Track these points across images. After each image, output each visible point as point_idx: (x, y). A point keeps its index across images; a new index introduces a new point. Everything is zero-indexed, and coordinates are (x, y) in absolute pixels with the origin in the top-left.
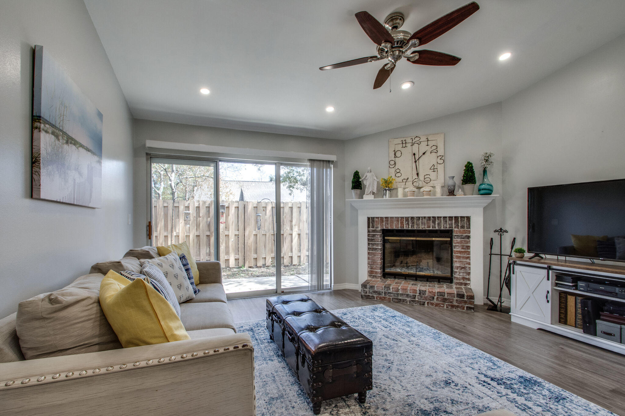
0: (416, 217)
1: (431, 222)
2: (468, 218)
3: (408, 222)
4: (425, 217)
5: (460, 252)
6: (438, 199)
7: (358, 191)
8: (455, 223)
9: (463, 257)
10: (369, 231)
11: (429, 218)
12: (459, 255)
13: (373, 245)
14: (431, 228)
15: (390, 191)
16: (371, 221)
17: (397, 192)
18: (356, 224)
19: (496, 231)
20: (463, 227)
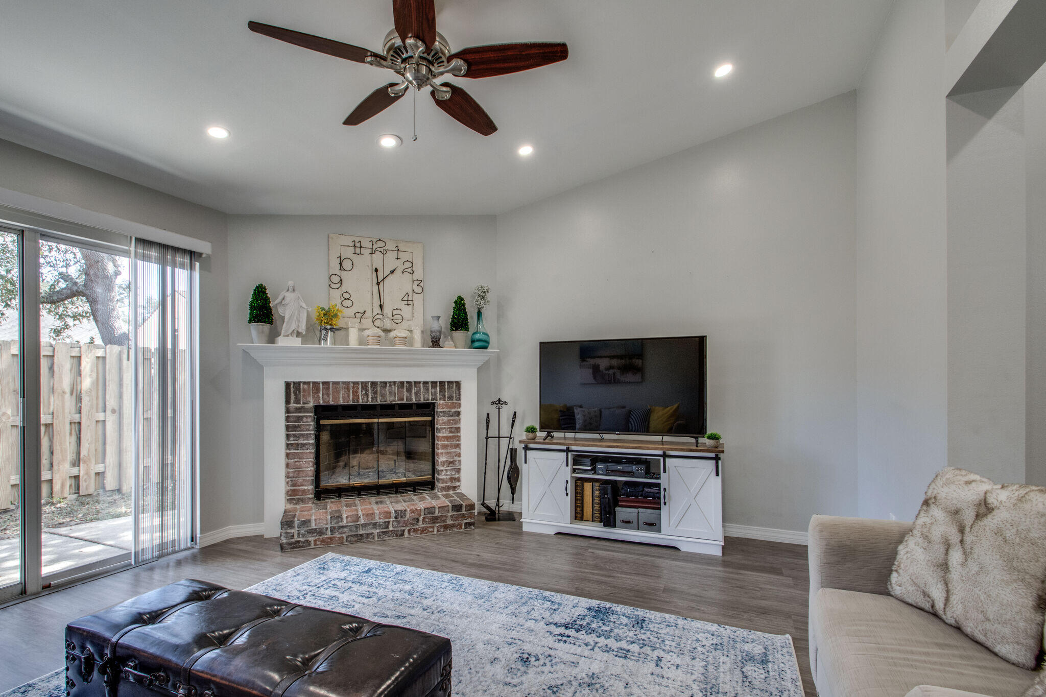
0: (381, 382)
1: (405, 390)
2: (458, 384)
3: (367, 390)
4: (395, 383)
5: (447, 438)
6: (416, 352)
7: (266, 327)
8: (440, 391)
9: (452, 446)
10: (288, 411)
11: (402, 383)
12: (446, 443)
13: (297, 437)
14: (405, 401)
15: (334, 332)
16: (292, 390)
17: (347, 335)
18: (259, 394)
19: (493, 403)
20: (450, 398)
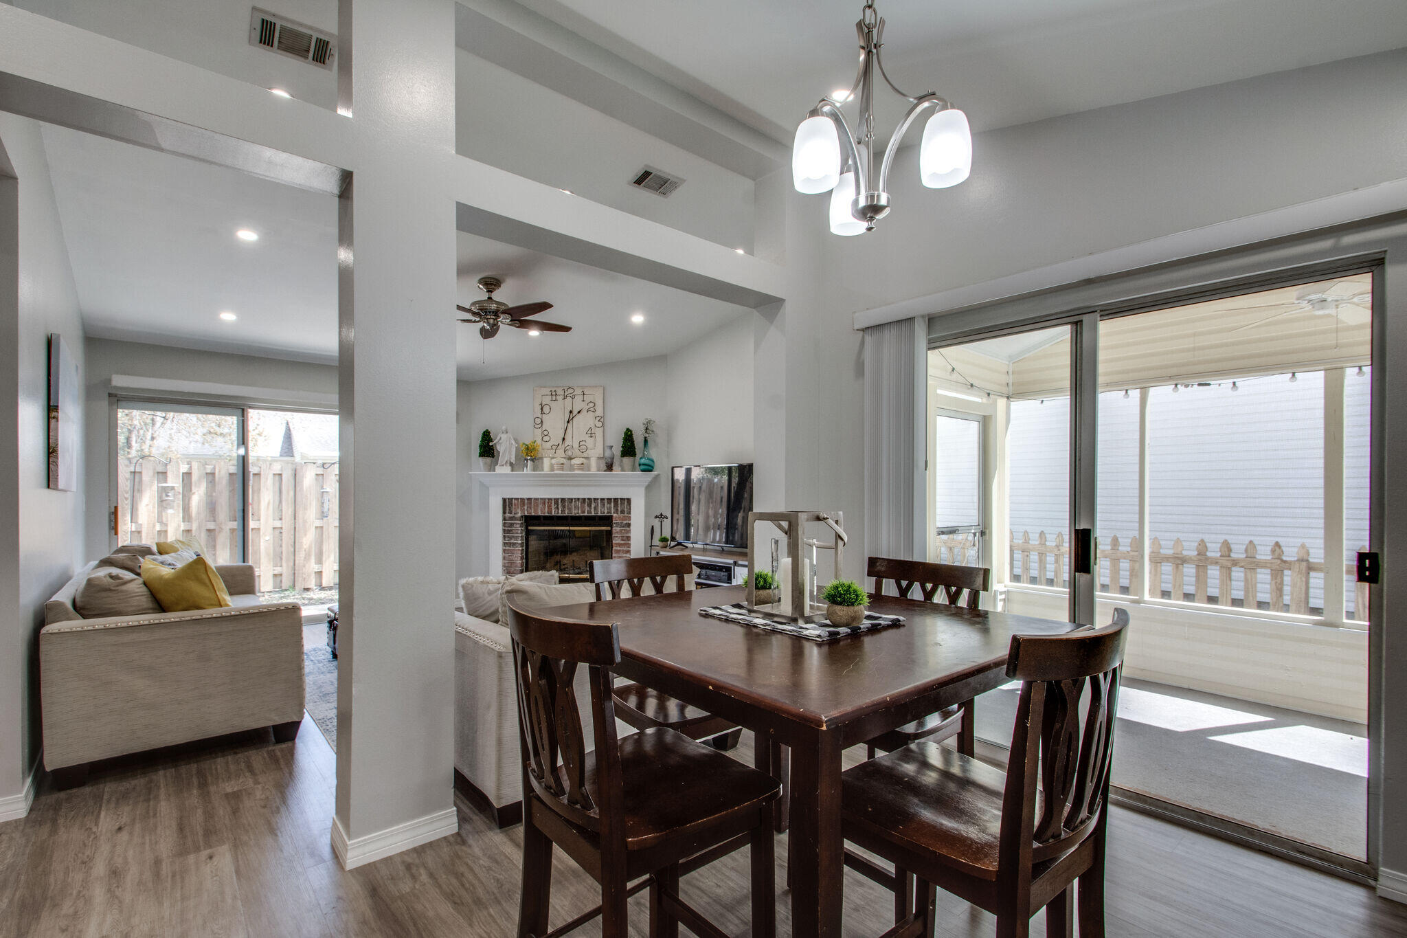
0: (568, 499)
1: (586, 505)
2: (629, 500)
3: (558, 505)
4: (578, 499)
5: (620, 545)
6: (595, 476)
7: (489, 460)
8: (614, 507)
9: (623, 551)
10: (504, 519)
11: (584, 499)
12: (619, 548)
13: (510, 538)
14: (586, 514)
15: (534, 462)
16: (507, 504)
17: (542, 463)
18: (487, 508)
19: (656, 517)
20: (622, 512)
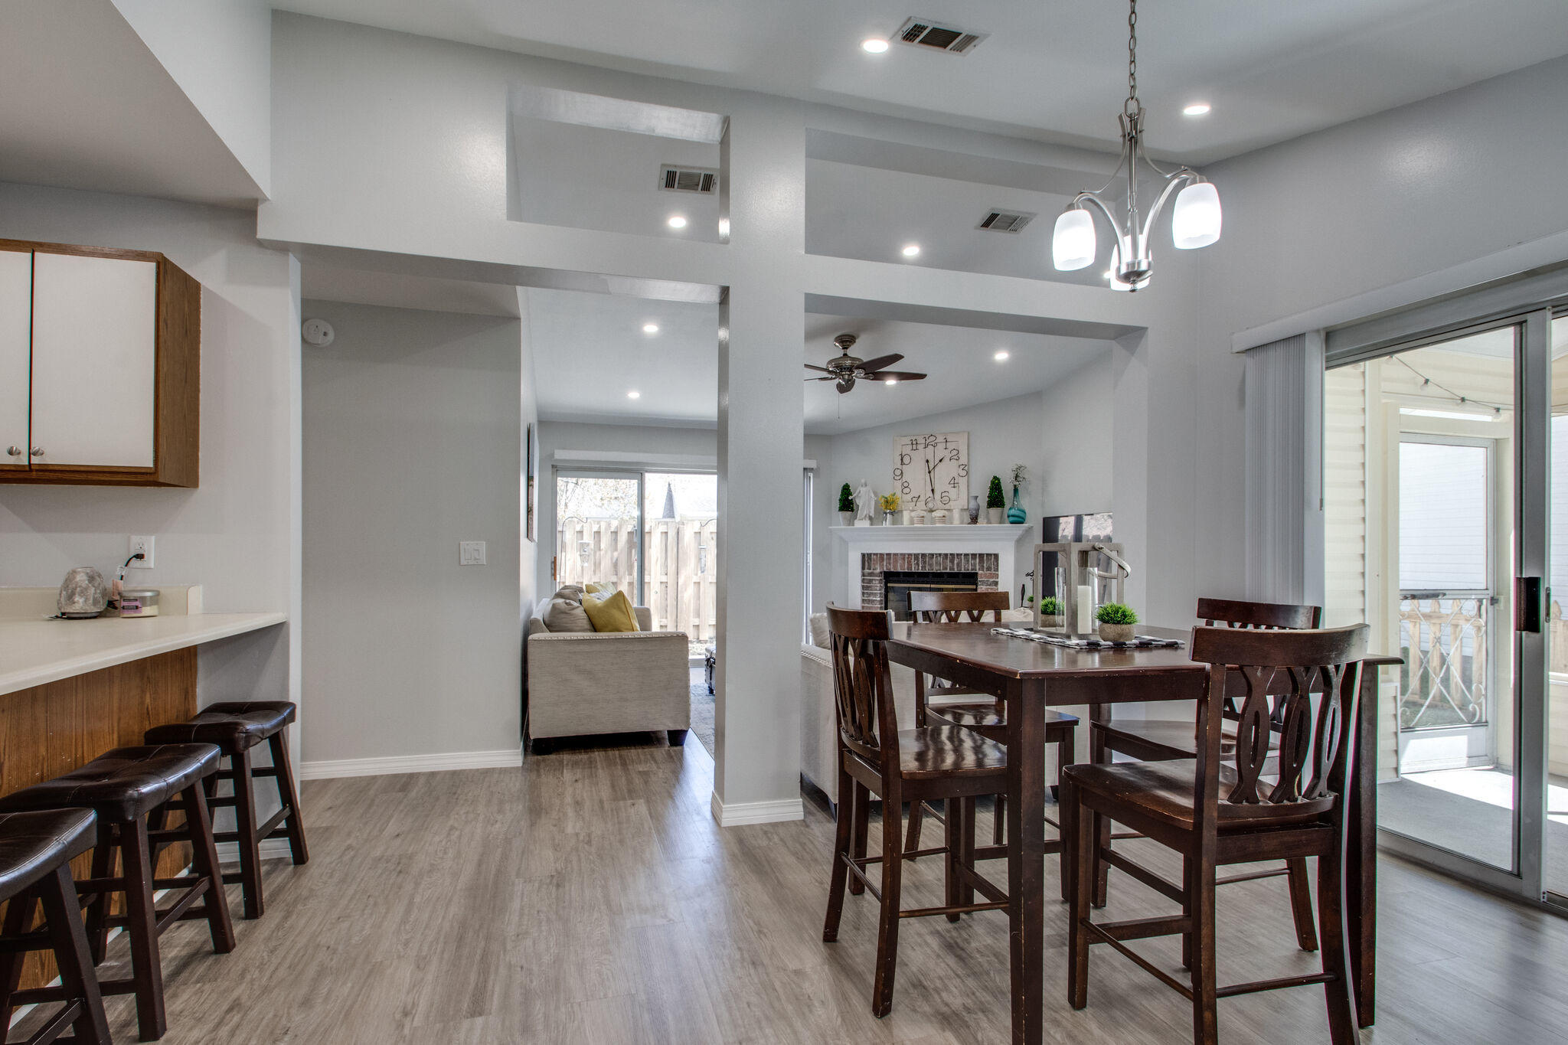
0: (929, 554)
1: (948, 561)
2: (996, 556)
3: (918, 561)
4: (940, 554)
6: (957, 529)
7: (849, 513)
8: (979, 562)
10: (863, 575)
11: (946, 555)
13: (869, 595)
14: (948, 571)
15: (893, 515)
16: (866, 559)
17: (902, 516)
18: (846, 563)
19: (1028, 575)
20: (989, 569)
